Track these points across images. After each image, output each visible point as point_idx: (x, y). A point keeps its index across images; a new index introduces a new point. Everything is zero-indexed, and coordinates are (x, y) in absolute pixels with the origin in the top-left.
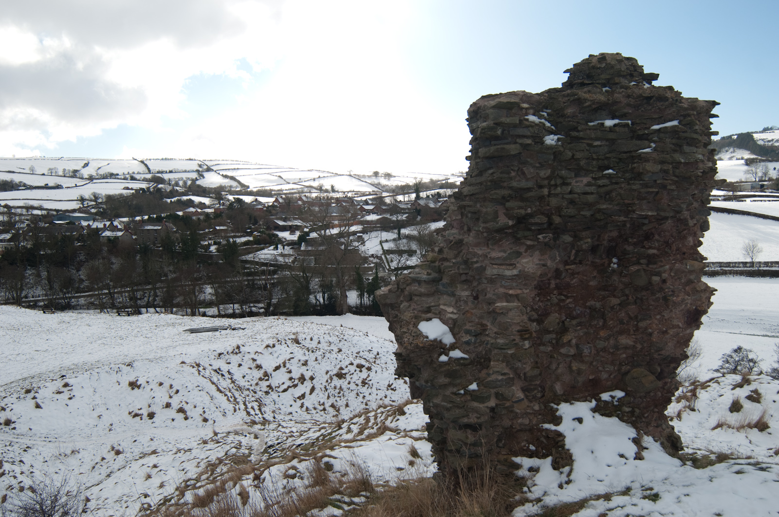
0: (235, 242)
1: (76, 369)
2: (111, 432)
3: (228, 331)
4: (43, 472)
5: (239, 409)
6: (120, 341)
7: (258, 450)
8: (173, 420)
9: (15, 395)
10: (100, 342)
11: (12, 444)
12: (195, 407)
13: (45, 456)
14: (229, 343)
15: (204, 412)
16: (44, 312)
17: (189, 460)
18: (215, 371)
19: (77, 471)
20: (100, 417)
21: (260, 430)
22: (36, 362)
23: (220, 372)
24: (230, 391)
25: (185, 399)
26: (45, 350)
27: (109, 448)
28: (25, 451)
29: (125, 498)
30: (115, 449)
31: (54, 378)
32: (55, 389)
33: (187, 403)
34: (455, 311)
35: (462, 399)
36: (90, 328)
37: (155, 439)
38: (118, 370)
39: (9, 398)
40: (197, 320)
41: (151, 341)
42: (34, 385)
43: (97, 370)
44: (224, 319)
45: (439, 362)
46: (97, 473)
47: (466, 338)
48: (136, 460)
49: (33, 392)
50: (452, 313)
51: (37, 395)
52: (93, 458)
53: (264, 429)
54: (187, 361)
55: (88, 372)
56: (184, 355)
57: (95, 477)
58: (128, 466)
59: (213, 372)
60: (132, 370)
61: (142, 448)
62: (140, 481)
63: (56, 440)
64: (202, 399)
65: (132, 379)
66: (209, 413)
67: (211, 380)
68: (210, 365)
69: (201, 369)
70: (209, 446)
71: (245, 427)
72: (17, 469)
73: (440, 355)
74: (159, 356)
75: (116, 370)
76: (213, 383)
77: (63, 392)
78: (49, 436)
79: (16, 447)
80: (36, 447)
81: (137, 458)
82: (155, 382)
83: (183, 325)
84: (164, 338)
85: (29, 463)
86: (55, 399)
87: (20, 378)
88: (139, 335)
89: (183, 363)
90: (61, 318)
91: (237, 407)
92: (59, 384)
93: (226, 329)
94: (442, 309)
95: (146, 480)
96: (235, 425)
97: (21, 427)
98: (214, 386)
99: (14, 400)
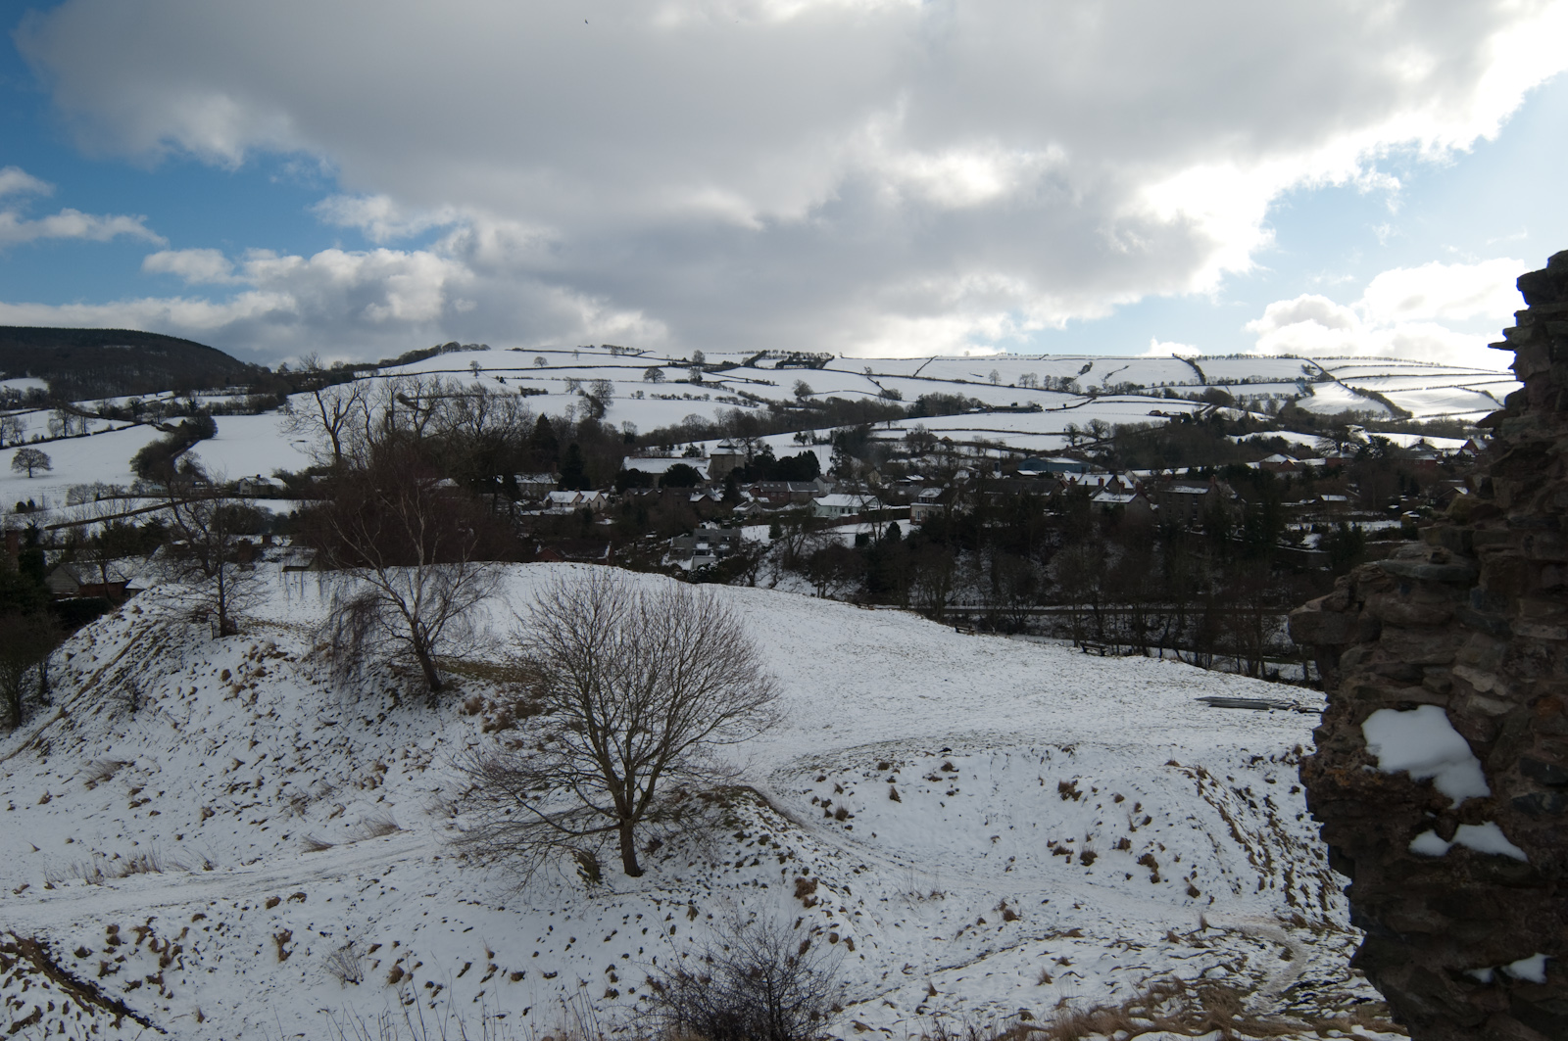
0: (1358, 530)
1: (974, 741)
2: (1009, 873)
3: (1289, 713)
4: (877, 918)
5: (1272, 886)
6: (1068, 702)
7: (1275, 984)
8: (1128, 877)
9: (862, 770)
10: (1033, 697)
11: (840, 854)
12: (1177, 860)
13: (887, 888)
14: (1281, 739)
15: (1194, 875)
16: (958, 631)
17: (1129, 968)
18: (1238, 792)
19: (931, 933)
20: (994, 839)
21: (1305, 941)
22: (914, 716)
23: (1249, 798)
24: (1261, 841)
25: (1160, 839)
26: (935, 697)
27: (996, 903)
28: (856, 871)
29: (991, 1009)
30: (1007, 908)
31: (932, 751)
32: (926, 771)
33: (1163, 849)
34: (1502, 690)
35: (1477, 1000)
36: (1026, 669)
37: (1083, 908)
38: (1045, 756)
39: (853, 771)
40: (1233, 682)
41: (1126, 709)
42: (896, 757)
43: (1006, 749)
44: (1290, 688)
45: (1408, 852)
46: (964, 945)
47: (1524, 789)
48: (1038, 939)
49: (891, 768)
50: (1490, 694)
51: (896, 775)
52: (965, 914)
53: (1312, 943)
54: (1183, 761)
55: (990, 751)
56: (1178, 748)
57: (959, 953)
58: (1020, 948)
59: (1231, 794)
60: (1071, 760)
61: (1054, 918)
62: (1027, 983)
63: (910, 864)
64: (1194, 846)
65: (1067, 779)
66: (1203, 878)
67: (1222, 811)
68: (1229, 778)
69: (1206, 782)
70: (1178, 949)
71: (1276, 927)
72: (837, 901)
73: (1421, 829)
74: (1129, 741)
75: (1041, 755)
76: (1225, 817)
77: (941, 779)
78: (902, 855)
79: (845, 860)
80: (875, 868)
81: (1041, 936)
82: (1109, 792)
83: (1202, 687)
84: (1154, 707)
85: (859, 894)
86: (924, 790)
87: (880, 740)
88: (1108, 696)
89: (1172, 763)
90: (982, 643)
91: (1268, 880)
92: (936, 762)
93: (1286, 709)
94: (1458, 678)
95: (1040, 984)
96: (1254, 919)
97: (861, 828)
98: (1226, 823)
99: (859, 777)
